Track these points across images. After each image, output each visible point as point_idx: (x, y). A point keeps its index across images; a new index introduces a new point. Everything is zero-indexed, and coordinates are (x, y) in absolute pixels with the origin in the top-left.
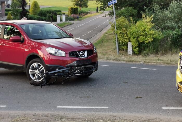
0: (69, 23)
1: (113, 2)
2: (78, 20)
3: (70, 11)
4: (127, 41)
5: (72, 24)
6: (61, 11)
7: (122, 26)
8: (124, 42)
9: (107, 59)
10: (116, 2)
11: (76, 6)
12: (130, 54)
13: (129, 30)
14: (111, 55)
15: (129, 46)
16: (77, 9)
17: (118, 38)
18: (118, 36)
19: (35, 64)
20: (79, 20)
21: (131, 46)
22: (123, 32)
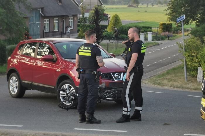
0: (155, 43)
1: (182, 18)
2: (168, 39)
3: (161, 28)
4: (196, 65)
5: (158, 44)
6: (151, 28)
7: (191, 47)
8: (193, 67)
9: (171, 86)
10: (184, 18)
11: (172, 21)
12: (200, 82)
13: (200, 53)
14: (178, 82)
15: (199, 72)
16: (171, 25)
17: (186, 62)
18: (186, 59)
19: (65, 86)
20: (170, 40)
21: (202, 71)
22: (192, 55)
